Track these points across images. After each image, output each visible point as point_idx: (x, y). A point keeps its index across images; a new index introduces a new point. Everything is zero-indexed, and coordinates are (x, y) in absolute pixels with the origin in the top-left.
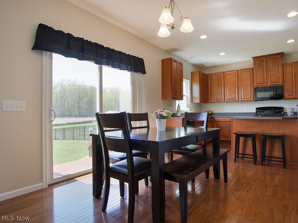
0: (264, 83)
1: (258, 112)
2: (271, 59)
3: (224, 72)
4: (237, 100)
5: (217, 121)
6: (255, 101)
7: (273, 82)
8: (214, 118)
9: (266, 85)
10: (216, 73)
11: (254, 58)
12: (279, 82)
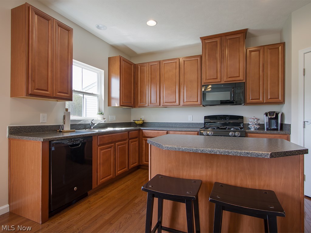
0: (217, 78)
1: (207, 122)
2: (228, 40)
3: (160, 62)
4: (178, 104)
5: (147, 135)
6: (203, 106)
7: (229, 77)
8: (142, 131)
9: (220, 81)
10: (148, 63)
11: (203, 39)
12: (239, 77)
